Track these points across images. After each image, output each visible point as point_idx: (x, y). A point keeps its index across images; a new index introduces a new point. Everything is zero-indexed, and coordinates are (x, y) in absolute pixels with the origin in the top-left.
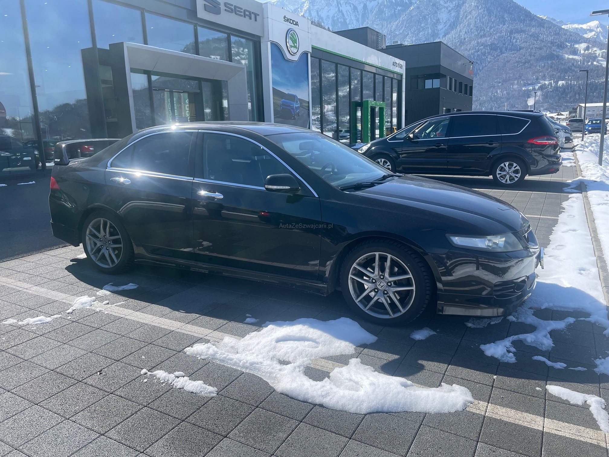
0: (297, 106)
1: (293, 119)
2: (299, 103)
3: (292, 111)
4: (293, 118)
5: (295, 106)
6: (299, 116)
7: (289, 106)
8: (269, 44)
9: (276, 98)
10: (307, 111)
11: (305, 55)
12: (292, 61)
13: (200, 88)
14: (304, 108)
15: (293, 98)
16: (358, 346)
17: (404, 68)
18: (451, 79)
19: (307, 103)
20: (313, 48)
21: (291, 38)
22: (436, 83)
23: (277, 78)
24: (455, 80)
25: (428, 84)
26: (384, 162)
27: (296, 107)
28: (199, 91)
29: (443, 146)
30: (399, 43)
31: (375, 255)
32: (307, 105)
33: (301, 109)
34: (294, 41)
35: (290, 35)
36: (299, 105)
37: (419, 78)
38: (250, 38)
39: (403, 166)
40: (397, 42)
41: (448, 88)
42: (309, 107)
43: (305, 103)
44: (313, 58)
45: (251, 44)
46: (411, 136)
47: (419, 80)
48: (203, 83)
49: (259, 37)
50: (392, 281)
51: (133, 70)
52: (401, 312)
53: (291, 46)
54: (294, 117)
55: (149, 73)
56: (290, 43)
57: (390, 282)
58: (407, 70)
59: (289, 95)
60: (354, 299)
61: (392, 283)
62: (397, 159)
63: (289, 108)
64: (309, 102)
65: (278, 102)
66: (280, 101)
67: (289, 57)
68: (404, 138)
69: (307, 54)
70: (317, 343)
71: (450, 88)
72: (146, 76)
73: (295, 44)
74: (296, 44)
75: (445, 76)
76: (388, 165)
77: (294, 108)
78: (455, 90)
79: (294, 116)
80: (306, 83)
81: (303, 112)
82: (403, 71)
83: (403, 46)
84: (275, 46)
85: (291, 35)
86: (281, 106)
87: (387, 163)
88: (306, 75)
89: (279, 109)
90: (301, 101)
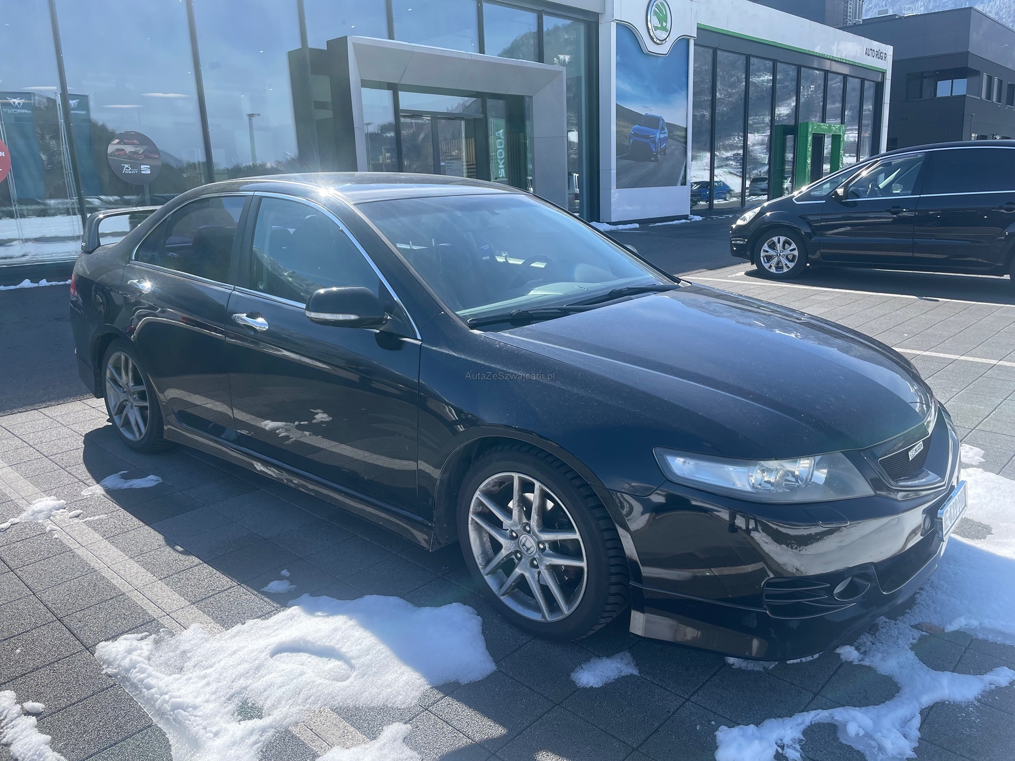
0: (662, 136)
1: (653, 161)
2: (666, 130)
3: (652, 145)
4: (653, 159)
5: (658, 136)
6: (665, 154)
7: (647, 137)
8: (613, 26)
9: (622, 123)
10: (681, 146)
11: (684, 44)
12: (656, 56)
13: (484, 110)
14: (676, 140)
15: (654, 122)
16: (437, 688)
17: (890, 59)
18: (990, 79)
19: (684, 130)
20: (701, 29)
21: (655, 12)
22: (960, 87)
23: (627, 88)
24: (1000, 82)
25: (944, 89)
26: (785, 242)
27: (660, 139)
28: (483, 116)
29: (905, 213)
30: (890, 13)
31: (512, 478)
32: (683, 134)
33: (671, 141)
34: (662, 19)
35: (653, 8)
36: (666, 135)
37: (926, 77)
38: (581, 17)
39: (823, 251)
40: (887, 11)
41: (984, 96)
42: (686, 137)
43: (680, 131)
44: (698, 48)
45: (582, 28)
46: (840, 191)
47: (925, 80)
48: (490, 102)
49: (596, 15)
50: (546, 541)
51: (365, 84)
52: (562, 613)
53: (656, 28)
54: (656, 157)
55: (394, 88)
56: (654, 21)
57: (543, 542)
58: (894, 63)
59: (647, 116)
60: (480, 567)
61: (547, 545)
62: (811, 238)
63: (647, 141)
64: (686, 129)
65: (626, 130)
66: (631, 129)
67: (651, 47)
68: (827, 197)
69: (688, 41)
70: (352, 667)
71: (989, 96)
72: (390, 92)
73: (664, 24)
74: (666, 22)
75: (976, 73)
76: (792, 248)
77: (657, 140)
78: (999, 100)
79: (657, 155)
80: (684, 93)
81: (674, 147)
82: (887, 65)
83: (897, 17)
84: (626, 29)
85: (657, 6)
86: (630, 138)
87: (790, 244)
88: (684, 80)
89: (626, 143)
90: (672, 127)
